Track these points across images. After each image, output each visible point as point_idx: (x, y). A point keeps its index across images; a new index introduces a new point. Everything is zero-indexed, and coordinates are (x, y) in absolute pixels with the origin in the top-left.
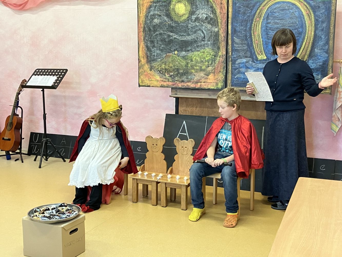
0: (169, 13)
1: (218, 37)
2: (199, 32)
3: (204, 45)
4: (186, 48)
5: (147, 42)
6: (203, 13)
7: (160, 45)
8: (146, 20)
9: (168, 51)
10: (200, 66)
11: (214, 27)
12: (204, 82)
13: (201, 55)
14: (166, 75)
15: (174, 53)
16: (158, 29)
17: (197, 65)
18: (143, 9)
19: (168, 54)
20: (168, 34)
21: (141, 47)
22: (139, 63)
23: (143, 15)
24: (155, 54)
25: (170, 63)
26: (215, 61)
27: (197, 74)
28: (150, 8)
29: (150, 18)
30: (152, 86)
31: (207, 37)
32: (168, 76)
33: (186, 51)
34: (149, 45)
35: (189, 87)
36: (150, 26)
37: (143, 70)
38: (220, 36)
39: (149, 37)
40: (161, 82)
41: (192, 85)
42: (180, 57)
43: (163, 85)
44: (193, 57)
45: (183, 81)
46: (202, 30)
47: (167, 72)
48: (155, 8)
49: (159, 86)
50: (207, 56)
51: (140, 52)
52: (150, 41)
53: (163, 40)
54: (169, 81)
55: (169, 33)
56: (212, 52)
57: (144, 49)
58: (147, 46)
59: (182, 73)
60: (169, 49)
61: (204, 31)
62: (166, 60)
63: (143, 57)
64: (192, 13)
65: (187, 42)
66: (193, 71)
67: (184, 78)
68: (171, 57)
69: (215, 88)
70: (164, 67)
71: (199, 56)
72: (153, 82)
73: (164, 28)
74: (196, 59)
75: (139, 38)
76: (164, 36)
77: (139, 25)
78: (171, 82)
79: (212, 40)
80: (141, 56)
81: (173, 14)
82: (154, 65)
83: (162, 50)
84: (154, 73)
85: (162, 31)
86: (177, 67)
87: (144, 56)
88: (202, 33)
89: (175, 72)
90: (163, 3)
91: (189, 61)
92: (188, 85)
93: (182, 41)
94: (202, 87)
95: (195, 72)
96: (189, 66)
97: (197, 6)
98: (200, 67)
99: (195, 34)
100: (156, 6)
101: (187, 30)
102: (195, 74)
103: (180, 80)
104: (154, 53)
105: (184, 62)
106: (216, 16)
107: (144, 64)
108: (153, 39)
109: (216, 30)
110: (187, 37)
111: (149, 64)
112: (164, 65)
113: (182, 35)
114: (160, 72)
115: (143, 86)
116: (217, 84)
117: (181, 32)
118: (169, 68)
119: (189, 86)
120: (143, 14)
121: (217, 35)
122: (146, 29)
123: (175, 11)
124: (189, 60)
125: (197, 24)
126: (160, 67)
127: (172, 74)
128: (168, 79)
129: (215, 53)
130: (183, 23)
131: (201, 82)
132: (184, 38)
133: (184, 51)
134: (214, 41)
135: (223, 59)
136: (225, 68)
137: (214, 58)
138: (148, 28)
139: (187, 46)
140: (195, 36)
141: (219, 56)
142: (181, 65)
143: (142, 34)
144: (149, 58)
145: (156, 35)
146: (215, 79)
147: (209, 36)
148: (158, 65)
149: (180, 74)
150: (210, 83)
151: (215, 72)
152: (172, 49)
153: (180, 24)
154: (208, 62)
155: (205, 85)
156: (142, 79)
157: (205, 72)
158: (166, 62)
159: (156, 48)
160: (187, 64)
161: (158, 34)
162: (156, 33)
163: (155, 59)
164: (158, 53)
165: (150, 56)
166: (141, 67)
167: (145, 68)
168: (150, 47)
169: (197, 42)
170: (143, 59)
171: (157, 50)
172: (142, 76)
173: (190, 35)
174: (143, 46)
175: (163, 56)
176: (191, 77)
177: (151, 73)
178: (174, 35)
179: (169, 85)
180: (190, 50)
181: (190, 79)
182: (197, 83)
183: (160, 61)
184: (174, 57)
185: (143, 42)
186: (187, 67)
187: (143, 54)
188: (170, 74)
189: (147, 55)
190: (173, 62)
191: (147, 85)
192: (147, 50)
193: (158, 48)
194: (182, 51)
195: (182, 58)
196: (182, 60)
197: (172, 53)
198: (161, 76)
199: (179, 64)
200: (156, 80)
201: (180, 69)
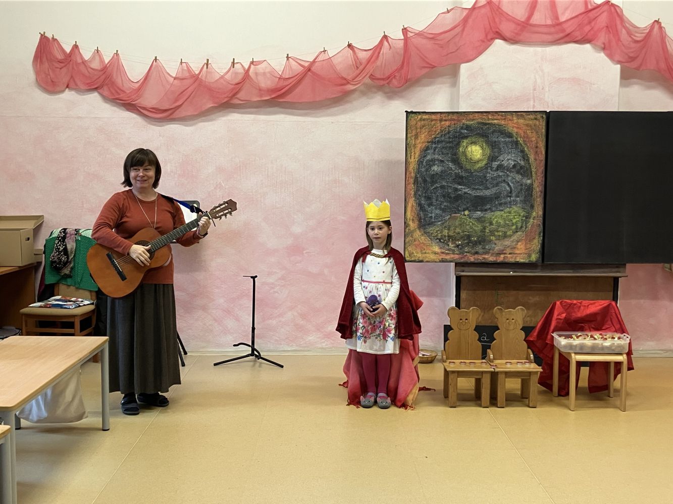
0: (457, 158)
1: (532, 192)
2: (503, 184)
3: (510, 202)
4: (482, 207)
5: (420, 198)
6: (508, 159)
7: (442, 202)
8: (419, 168)
9: (454, 211)
10: (504, 231)
11: (526, 178)
12: (510, 254)
13: (505, 216)
14: (450, 245)
15: (464, 213)
16: (438, 181)
17: (500, 229)
18: (414, 151)
19: (455, 215)
20: (454, 188)
21: (409, 206)
22: (405, 229)
23: (413, 161)
24: (433, 215)
25: (456, 227)
26: (526, 224)
28: (426, 150)
29: (427, 165)
30: (427, 262)
31: (515, 192)
32: (452, 246)
33: (481, 210)
34: (423, 202)
35: (487, 261)
36: (425, 176)
37: (412, 237)
38: (534, 191)
39: (424, 191)
40: (442, 254)
41: (491, 258)
42: (473, 219)
43: (445, 259)
44: (494, 219)
45: (477, 253)
46: (507, 182)
47: (451, 240)
48: (435, 150)
49: (438, 261)
50: (515, 217)
51: (409, 213)
52: (425, 196)
53: (446, 196)
54: (455, 253)
55: (456, 186)
56: (522, 213)
57: (414, 209)
58: (420, 205)
59: (476, 241)
60: (456, 209)
61: (510, 183)
62: (450, 224)
63: (413, 220)
64: (492, 159)
65: (485, 198)
66: (493, 238)
67: (479, 248)
68: (458, 219)
69: (527, 261)
70: (447, 233)
71: (503, 218)
72: (427, 255)
73: (448, 179)
74: (497, 222)
75: (406, 192)
76: (447, 189)
77: (408, 174)
78: (457, 254)
79: (522, 196)
80: (410, 219)
81: (463, 159)
82: (432, 230)
83: (444, 210)
84: (430, 242)
85: (445, 183)
86: (468, 232)
88: (507, 187)
89: (465, 240)
90: (448, 145)
91: (487, 225)
92: (484, 258)
93: (476, 196)
94: (506, 261)
95: (496, 240)
96: (487, 231)
97: (500, 149)
99: (496, 187)
100: (436, 148)
101: (485, 181)
102: (497, 242)
103: (473, 251)
104: (431, 213)
105: (479, 226)
106: (529, 163)
108: (430, 195)
109: (529, 182)
110: (484, 191)
111: (422, 229)
112: (447, 231)
113: (477, 189)
114: (440, 240)
115: (411, 261)
116: (530, 256)
117: (475, 184)
118: (454, 235)
119: (486, 259)
120: (415, 158)
121: (530, 188)
122: (420, 179)
123: (466, 156)
124: (487, 223)
125: (501, 174)
126: (441, 233)
127: (460, 242)
128: (452, 250)
129: (527, 213)
130: (478, 172)
131: (505, 254)
132: (480, 192)
133: (478, 211)
134: (525, 197)
135: (539, 221)
136: (542, 234)
137: (525, 220)
138: (422, 178)
139: (483, 204)
140: (496, 190)
141: (532, 217)
142: (474, 230)
143: (412, 186)
144: (423, 221)
145: (435, 188)
146: (526, 249)
147: (519, 190)
148: (437, 231)
149: (472, 243)
150: (520, 254)
151: (526, 239)
152: (461, 207)
153: (474, 174)
154: (517, 226)
155: (512, 258)
156: (411, 251)
157: (512, 239)
158: (450, 226)
159: (435, 207)
160: (483, 228)
161: (438, 187)
162: (435, 186)
163: (432, 222)
164: (437, 214)
165: (423, 218)
166: (410, 234)
167: (415, 235)
168: (425, 206)
169: (499, 198)
170: (413, 223)
171: (436, 209)
172: (410, 246)
173: (490, 189)
174: (413, 203)
175: (446, 218)
176: (489, 247)
177: (425, 242)
178: (464, 188)
179: (455, 259)
180: (489, 209)
181: (487, 250)
182: (499, 255)
183: (441, 225)
184: (463, 219)
185: (414, 198)
186: (483, 233)
187: (413, 215)
188: (456, 243)
189: (419, 217)
190: (461, 226)
191: (418, 260)
192: (419, 210)
193: (438, 207)
194: (476, 210)
195: (475, 221)
196: (476, 224)
197: (460, 214)
198: (442, 246)
199: (471, 229)
200: (434, 252)
201: (473, 236)
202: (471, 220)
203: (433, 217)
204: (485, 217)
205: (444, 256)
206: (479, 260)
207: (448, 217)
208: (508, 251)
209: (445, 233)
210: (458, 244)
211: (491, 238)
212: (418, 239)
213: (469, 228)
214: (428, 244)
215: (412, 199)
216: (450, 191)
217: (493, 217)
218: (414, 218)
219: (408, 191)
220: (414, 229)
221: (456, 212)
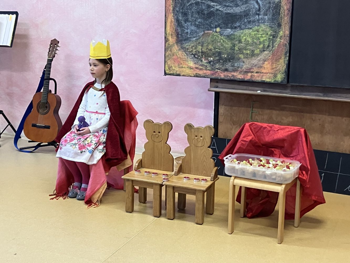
1: (280, 10)
2: (252, 2)
3: (258, 20)
4: (232, 24)
5: (178, 14)
7: (196, 18)
9: (207, 27)
10: (252, 49)
12: (257, 72)
13: (253, 34)
14: (203, 60)
15: (216, 30)
17: (248, 48)
19: (207, 31)
20: (207, 4)
21: (169, 21)
22: (165, 43)
24: (189, 31)
25: (209, 44)
26: (273, 43)
27: (246, 61)
30: (183, 76)
31: (263, 9)
32: (205, 62)
33: (232, 28)
34: (180, 18)
35: (235, 78)
37: (171, 52)
38: (282, 9)
39: (181, 8)
40: (196, 69)
41: (239, 76)
42: (223, 37)
43: (199, 74)
44: (243, 37)
45: (226, 70)
47: (204, 56)
49: (193, 75)
50: (263, 35)
51: (168, 28)
52: (182, 12)
53: (200, 12)
54: (208, 69)
55: (209, 3)
56: (269, 31)
57: (173, 24)
58: (178, 20)
59: (225, 58)
60: (209, 25)
62: (203, 40)
63: (172, 35)
65: (235, 15)
66: (241, 56)
67: (228, 66)
68: (211, 36)
69: (273, 81)
71: (251, 35)
72: (184, 69)
74: (246, 40)
75: (166, 8)
76: (201, 6)
78: (209, 70)
79: (270, 14)
80: (169, 33)
82: (187, 46)
83: (198, 26)
84: (186, 57)
86: (219, 49)
87: (173, 33)
88: (256, 4)
89: (216, 57)
91: (237, 43)
92: (233, 75)
93: (227, 14)
94: (253, 79)
95: (244, 58)
96: (236, 48)
98: (251, 51)
99: (245, 4)
103: (224, 68)
104: (187, 29)
105: (229, 43)
107: (172, 45)
108: (186, 11)
110: (234, 8)
111: (179, 45)
112: (200, 47)
113: (228, 6)
114: (194, 56)
115: (170, 75)
116: (275, 76)
118: (207, 52)
119: (235, 76)
121: (278, 7)
124: (236, 41)
126: (195, 49)
127: (212, 59)
128: (205, 66)
129: (274, 32)
131: (252, 72)
132: (230, 10)
133: (229, 28)
134: (273, 15)
135: (285, 41)
136: (288, 54)
137: (272, 40)
139: (233, 22)
140: (246, 8)
141: (280, 36)
142: (225, 47)
144: (180, 36)
145: (191, 5)
146: (273, 69)
147: (267, 8)
148: (192, 47)
149: (222, 59)
150: (266, 73)
151: (272, 59)
152: (213, 24)
154: (264, 45)
155: (258, 77)
156: (170, 65)
157: (259, 58)
158: (203, 42)
159: (190, 23)
160: (233, 45)
161: (193, 4)
162: (190, 2)
163: (188, 38)
164: (192, 30)
165: (181, 33)
166: (169, 49)
167: (173, 50)
168: (182, 22)
169: (248, 16)
170: (172, 38)
171: (191, 25)
172: (169, 60)
173: (239, 6)
174: (171, 19)
175: (200, 34)
176: (238, 65)
177: (182, 57)
178: (216, 5)
179: (207, 74)
180: (239, 27)
181: (236, 68)
182: (247, 73)
183: (196, 41)
184: (215, 36)
185: (173, 14)
186: (233, 51)
187: (172, 30)
188: (209, 59)
189: (177, 33)
190: (213, 43)
191: (176, 73)
192: (177, 26)
193: (193, 23)
194: (226, 28)
195: (226, 38)
196: (226, 41)
197: (212, 30)
198: (196, 61)
199: (222, 46)
200: (189, 67)
201: (223, 53)
202: (222, 37)
203: (189, 33)
205: (198, 72)
206: (228, 77)
207: (201, 34)
208: (255, 70)
209: (199, 49)
210: (210, 60)
211: (240, 56)
212: (176, 54)
213: (220, 45)
214: (185, 59)
215: (171, 15)
216: (203, 7)
217: (242, 35)
218: (172, 33)
219: (168, 7)
220: (172, 44)
221: (209, 29)
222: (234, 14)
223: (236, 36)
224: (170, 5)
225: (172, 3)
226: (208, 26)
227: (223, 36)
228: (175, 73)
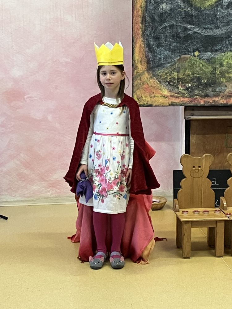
4: (213, 47)
5: (149, 39)
7: (171, 42)
8: (146, 7)
14: (180, 87)
15: (194, 54)
16: (167, 20)
17: (230, 71)
19: (184, 56)
20: (184, 27)
21: (137, 46)
22: (133, 71)
24: (162, 56)
25: (186, 69)
27: (229, 85)
30: (156, 106)
32: (182, 89)
33: (212, 51)
34: (151, 43)
35: (217, 104)
36: (153, 15)
37: (141, 81)
39: (153, 31)
40: (172, 98)
41: (221, 101)
43: (175, 103)
44: (224, 60)
45: (207, 96)
47: (180, 82)
49: (168, 104)
51: (137, 55)
52: (154, 37)
53: (176, 36)
54: (185, 96)
55: (185, 25)
57: (142, 50)
58: (148, 46)
59: (205, 83)
62: (180, 66)
63: (141, 62)
65: (215, 38)
67: (209, 91)
68: (188, 60)
70: (176, 75)
72: (157, 99)
73: (178, 18)
74: (228, 63)
75: (134, 32)
76: (177, 29)
77: (135, 12)
78: (187, 97)
82: (161, 72)
83: (173, 51)
84: (159, 85)
85: (174, 22)
86: (198, 74)
89: (195, 82)
91: (218, 66)
92: (214, 101)
93: (206, 36)
95: (227, 82)
96: (218, 72)
99: (227, 26)
101: (215, 20)
102: (227, 84)
103: (203, 94)
104: (160, 55)
105: (210, 67)
107: (141, 73)
108: (159, 35)
110: (214, 30)
111: (150, 72)
112: (176, 73)
113: (207, 28)
114: (169, 83)
117: (205, 23)
118: (184, 77)
119: (217, 102)
122: (148, 18)
124: (217, 64)
126: (170, 75)
127: (190, 85)
128: (182, 93)
130: (208, 10)
132: (210, 32)
133: (209, 51)
138: (150, 18)
139: (214, 45)
140: (227, 30)
142: (205, 72)
143: (139, 26)
144: (151, 63)
145: (165, 28)
148: (166, 73)
149: (202, 85)
152: (190, 48)
153: (204, 12)
156: (139, 95)
158: (179, 68)
159: (164, 48)
160: (214, 70)
161: (167, 27)
162: (163, 26)
163: (161, 64)
164: (166, 55)
165: (152, 60)
166: (138, 77)
167: (143, 78)
168: (154, 47)
169: (230, 38)
170: (141, 65)
171: (165, 50)
172: (138, 90)
173: (220, 28)
174: (141, 44)
175: (175, 59)
176: (219, 89)
177: (154, 85)
178: (194, 28)
179: (185, 102)
180: (220, 49)
181: (217, 92)
182: (230, 97)
183: (170, 67)
184: (193, 60)
185: (142, 39)
186: (214, 75)
187: (141, 57)
188: (186, 85)
189: (147, 59)
190: (191, 68)
191: (148, 104)
192: (148, 51)
193: (167, 48)
194: (206, 51)
195: (206, 62)
196: (206, 65)
197: (190, 54)
198: (171, 89)
199: (201, 71)
200: (163, 96)
201: (203, 78)
202: (202, 62)
203: (162, 58)
204: (215, 58)
205: (173, 100)
206: (209, 104)
207: (177, 59)
209: (175, 76)
210: (187, 87)
211: (222, 80)
212: (147, 82)
213: (199, 70)
214: (157, 87)
215: (140, 40)
216: (179, 30)
217: (224, 58)
218: (142, 60)
219: (136, 30)
220: (142, 71)
221: (185, 53)
222: (215, 36)
223: (217, 59)
224: (139, 28)
225: (141, 27)
226: (185, 50)
227: (202, 60)
228: (146, 104)
